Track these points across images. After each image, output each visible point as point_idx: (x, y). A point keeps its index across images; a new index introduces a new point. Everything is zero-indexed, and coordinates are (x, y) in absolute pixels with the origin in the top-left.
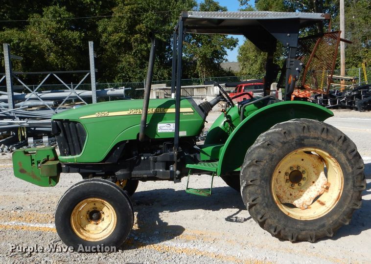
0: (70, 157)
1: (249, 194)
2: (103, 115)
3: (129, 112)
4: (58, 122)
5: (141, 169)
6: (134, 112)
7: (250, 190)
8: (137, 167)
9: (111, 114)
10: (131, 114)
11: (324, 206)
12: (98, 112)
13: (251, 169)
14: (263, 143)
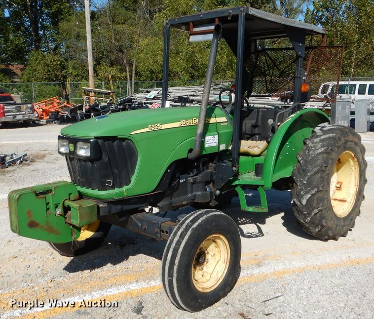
0: (117, 190)
1: (317, 200)
2: (156, 127)
3: (180, 123)
4: (100, 141)
5: (180, 195)
6: (184, 123)
7: (318, 196)
8: (176, 193)
9: (164, 127)
10: (183, 125)
11: (347, 202)
12: (151, 124)
13: (319, 175)
14: (327, 149)
